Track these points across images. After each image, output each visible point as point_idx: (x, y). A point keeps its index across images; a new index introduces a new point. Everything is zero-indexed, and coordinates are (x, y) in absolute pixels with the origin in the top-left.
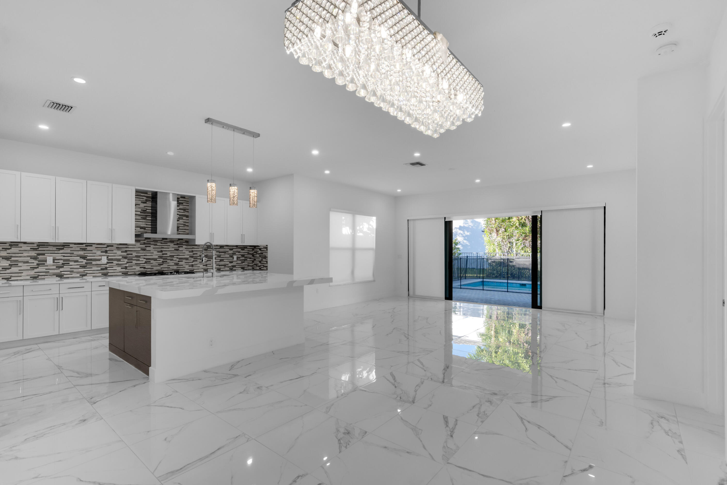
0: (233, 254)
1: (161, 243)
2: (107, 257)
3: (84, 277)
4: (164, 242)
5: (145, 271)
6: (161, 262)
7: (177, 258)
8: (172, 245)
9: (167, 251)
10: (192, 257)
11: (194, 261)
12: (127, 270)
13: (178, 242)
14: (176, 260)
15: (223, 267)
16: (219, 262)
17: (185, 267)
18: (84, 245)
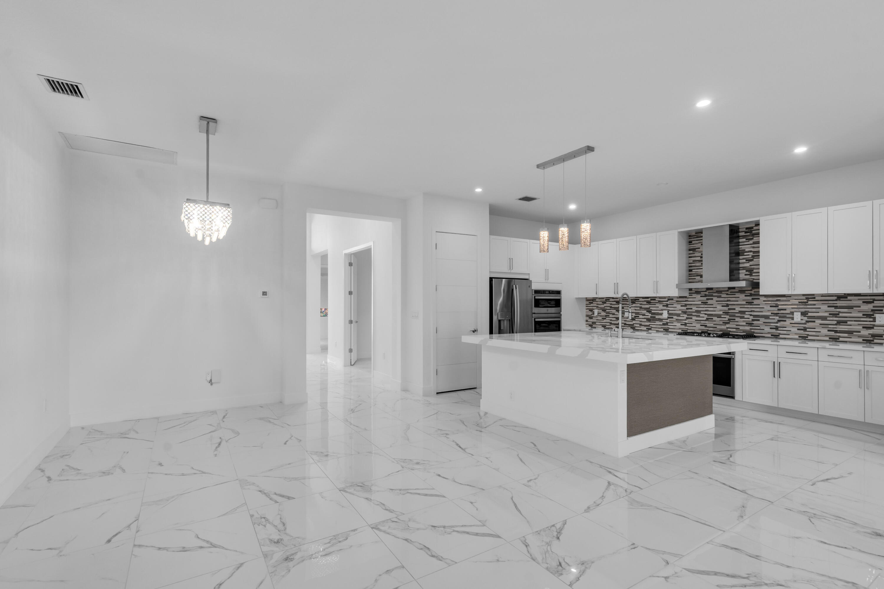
0: (872, 310)
1: (727, 294)
2: (668, 312)
3: (650, 331)
4: (731, 292)
5: (706, 330)
6: (727, 319)
8: (742, 296)
9: (735, 305)
10: (775, 314)
11: (779, 321)
12: (687, 327)
14: (749, 318)
16: (836, 325)
17: (764, 330)
18: (649, 299)
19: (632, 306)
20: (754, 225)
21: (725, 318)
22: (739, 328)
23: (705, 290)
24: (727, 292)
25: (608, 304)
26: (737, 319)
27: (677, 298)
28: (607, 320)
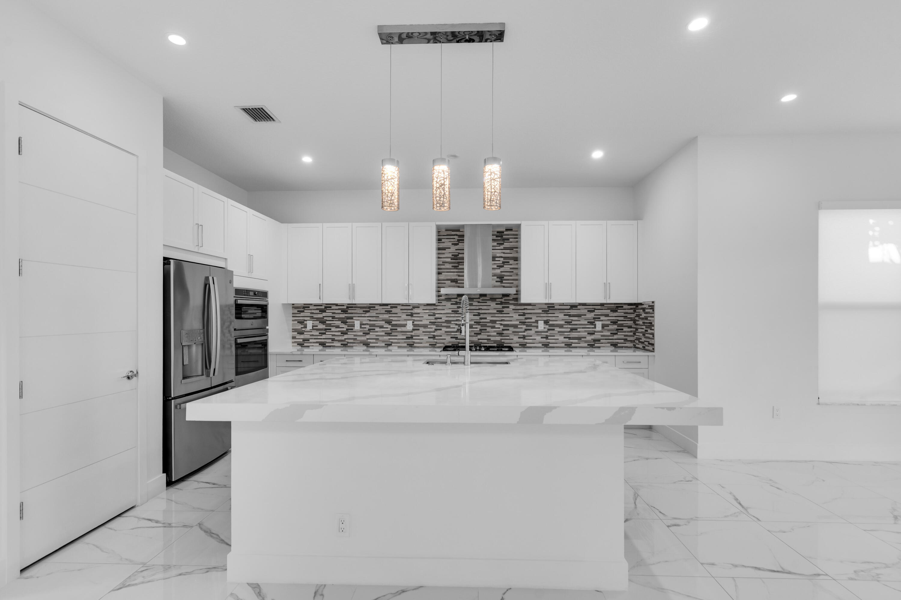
0: (594, 318)
1: (479, 302)
2: (413, 322)
3: (390, 348)
4: (482, 300)
5: (457, 343)
6: (479, 330)
7: (501, 324)
8: (493, 304)
9: (486, 314)
10: (523, 323)
11: (526, 330)
12: (435, 341)
13: (503, 300)
14: (499, 328)
15: (576, 341)
16: (570, 332)
17: (512, 339)
18: (389, 307)
19: (366, 315)
20: (505, 230)
21: (477, 328)
22: (490, 339)
23: (456, 296)
24: (478, 300)
25: (328, 313)
26: (489, 329)
27: (424, 306)
28: (329, 335)
